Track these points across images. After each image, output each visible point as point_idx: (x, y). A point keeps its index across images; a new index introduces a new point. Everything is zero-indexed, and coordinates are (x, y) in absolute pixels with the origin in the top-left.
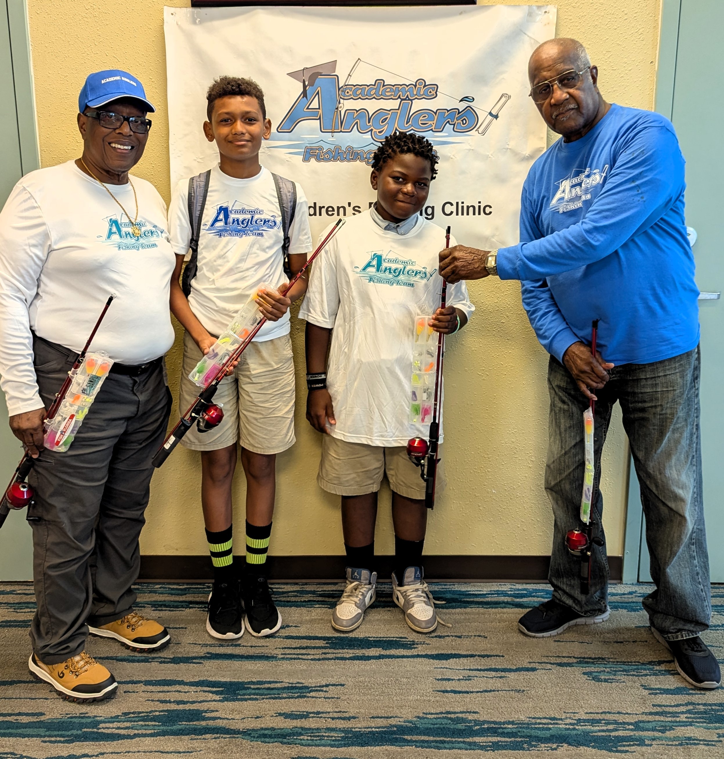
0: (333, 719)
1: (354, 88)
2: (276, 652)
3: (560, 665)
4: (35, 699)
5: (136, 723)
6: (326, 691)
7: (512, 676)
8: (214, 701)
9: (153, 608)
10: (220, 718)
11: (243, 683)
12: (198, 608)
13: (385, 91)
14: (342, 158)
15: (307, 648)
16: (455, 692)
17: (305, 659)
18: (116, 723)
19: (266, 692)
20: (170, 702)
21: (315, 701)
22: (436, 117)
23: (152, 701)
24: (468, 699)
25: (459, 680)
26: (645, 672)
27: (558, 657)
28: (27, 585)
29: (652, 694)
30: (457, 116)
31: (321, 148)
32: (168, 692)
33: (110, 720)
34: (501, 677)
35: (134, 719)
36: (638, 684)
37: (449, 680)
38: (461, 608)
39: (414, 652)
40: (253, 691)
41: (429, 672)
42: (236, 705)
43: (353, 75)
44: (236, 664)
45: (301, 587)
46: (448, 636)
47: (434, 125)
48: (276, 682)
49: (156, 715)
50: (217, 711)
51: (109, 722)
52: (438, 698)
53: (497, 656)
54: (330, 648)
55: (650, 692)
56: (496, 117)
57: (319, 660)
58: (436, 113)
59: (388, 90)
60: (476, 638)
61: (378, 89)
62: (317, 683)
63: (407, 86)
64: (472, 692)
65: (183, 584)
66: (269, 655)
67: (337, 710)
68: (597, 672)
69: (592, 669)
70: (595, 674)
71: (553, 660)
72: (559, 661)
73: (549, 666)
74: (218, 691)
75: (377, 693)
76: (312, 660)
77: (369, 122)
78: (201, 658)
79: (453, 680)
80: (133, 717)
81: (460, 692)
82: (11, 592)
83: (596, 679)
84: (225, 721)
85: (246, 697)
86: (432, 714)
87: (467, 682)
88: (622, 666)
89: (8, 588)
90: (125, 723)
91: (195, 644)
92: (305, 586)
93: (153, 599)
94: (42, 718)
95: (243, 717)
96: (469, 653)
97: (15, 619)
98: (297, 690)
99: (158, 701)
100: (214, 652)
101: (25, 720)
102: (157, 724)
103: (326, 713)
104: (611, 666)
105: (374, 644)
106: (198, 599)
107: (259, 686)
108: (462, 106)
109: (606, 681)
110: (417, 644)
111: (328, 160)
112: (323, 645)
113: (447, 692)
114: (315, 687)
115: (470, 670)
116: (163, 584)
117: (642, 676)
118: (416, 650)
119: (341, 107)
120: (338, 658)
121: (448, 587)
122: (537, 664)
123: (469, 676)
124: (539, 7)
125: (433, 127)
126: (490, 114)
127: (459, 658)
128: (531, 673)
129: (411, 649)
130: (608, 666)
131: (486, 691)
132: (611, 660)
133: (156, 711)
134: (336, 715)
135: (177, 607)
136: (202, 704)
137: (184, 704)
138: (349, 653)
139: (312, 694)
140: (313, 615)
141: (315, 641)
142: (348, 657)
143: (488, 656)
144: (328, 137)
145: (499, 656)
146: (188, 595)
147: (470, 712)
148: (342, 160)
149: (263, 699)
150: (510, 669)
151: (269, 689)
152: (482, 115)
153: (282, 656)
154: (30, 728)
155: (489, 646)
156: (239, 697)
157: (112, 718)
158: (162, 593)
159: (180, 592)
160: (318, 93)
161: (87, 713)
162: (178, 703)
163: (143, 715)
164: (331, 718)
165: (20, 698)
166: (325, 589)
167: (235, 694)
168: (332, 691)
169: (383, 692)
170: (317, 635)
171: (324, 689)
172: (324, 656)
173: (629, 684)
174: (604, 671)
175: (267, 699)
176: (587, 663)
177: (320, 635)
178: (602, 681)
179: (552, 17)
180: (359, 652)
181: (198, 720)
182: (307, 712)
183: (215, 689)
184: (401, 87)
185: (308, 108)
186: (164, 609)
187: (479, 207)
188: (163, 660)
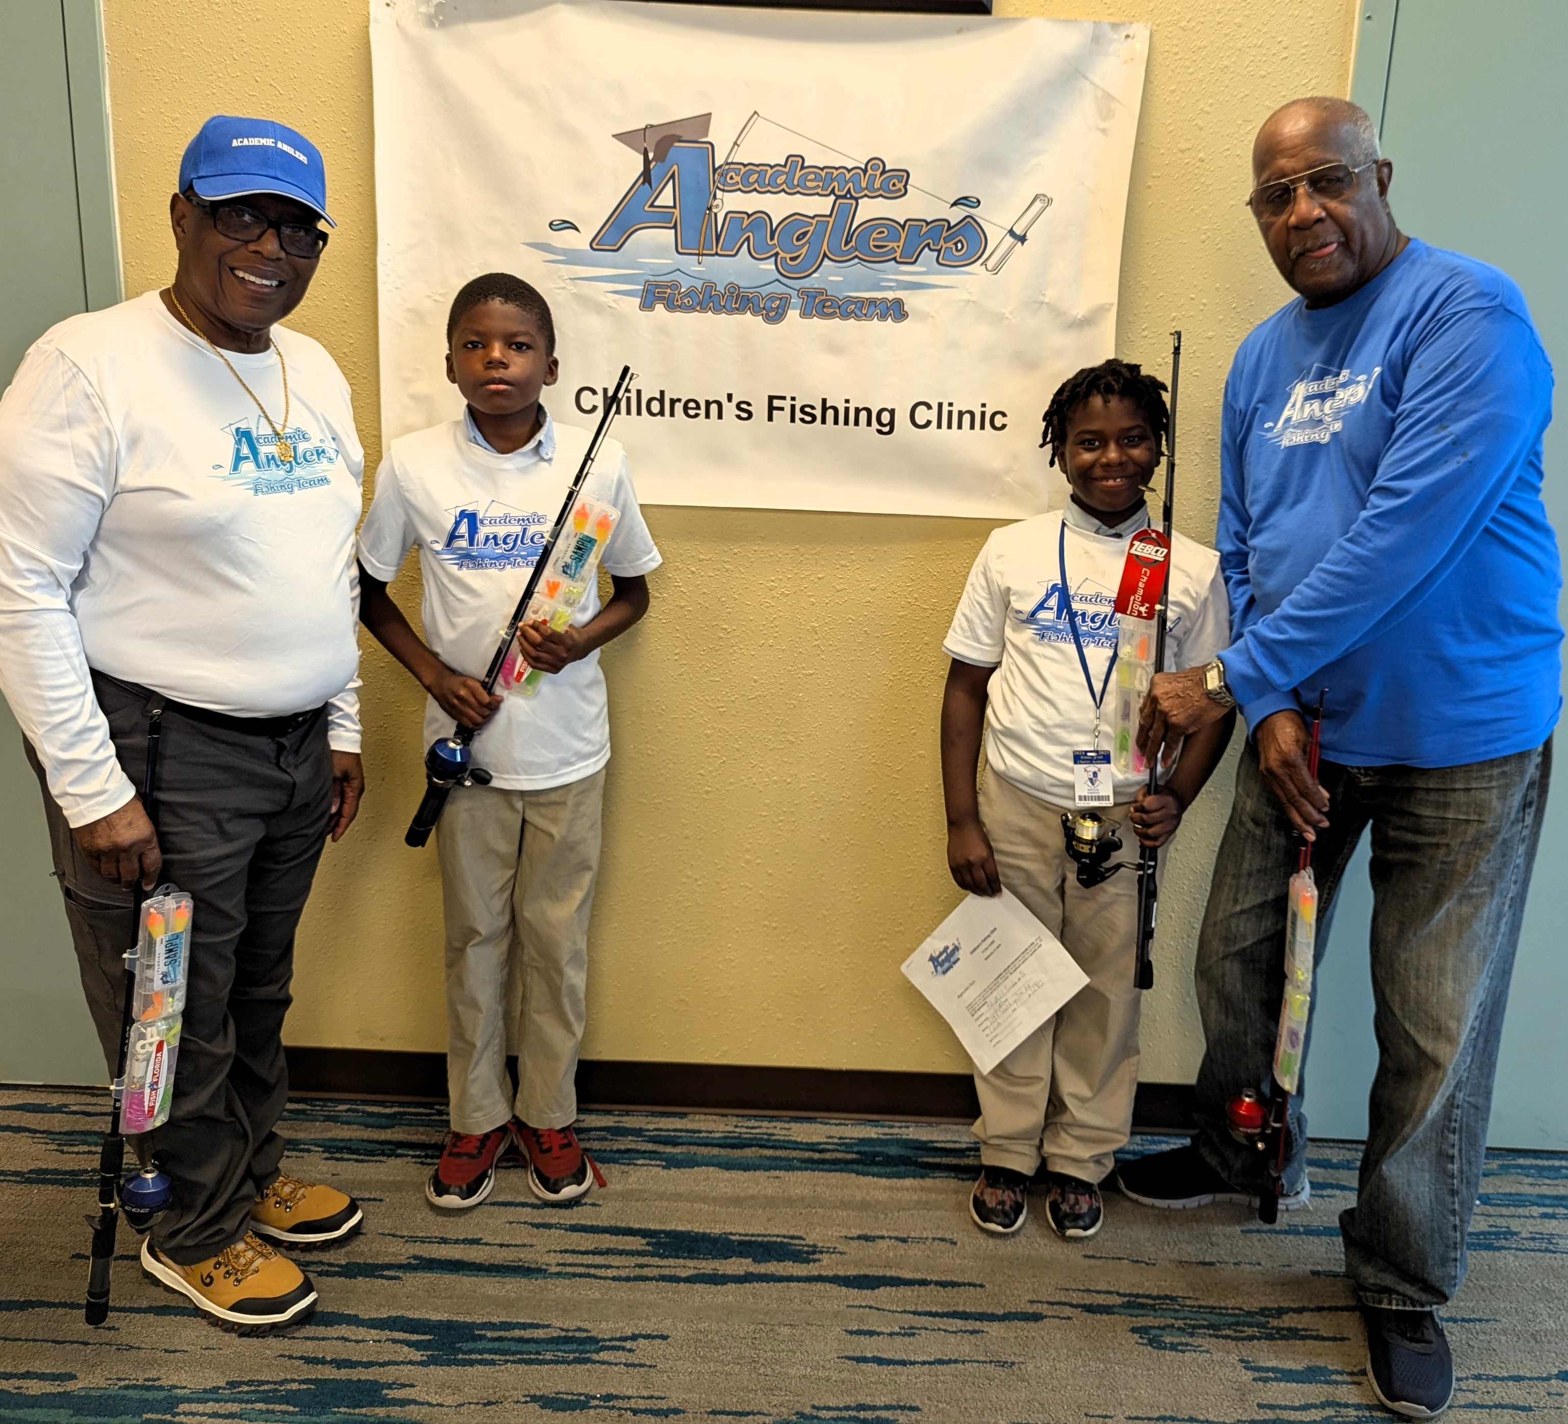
0: (635, 1412)
1: (743, 170)
2: (546, 1259)
3: (1089, 1309)
4: (64, 1342)
5: (249, 1406)
6: (630, 1351)
7: (994, 1329)
8: (411, 1363)
9: (326, 1155)
10: (415, 1402)
11: (472, 1326)
12: (413, 1157)
13: (804, 178)
14: (718, 307)
15: (608, 1252)
16: (879, 1361)
17: (600, 1278)
18: (211, 1404)
19: (514, 1347)
20: (323, 1362)
21: (605, 1372)
22: (903, 236)
23: (290, 1357)
24: (904, 1378)
25: (891, 1334)
26: (1249, 1331)
27: (1088, 1291)
28: (93, 1095)
29: (1260, 1379)
30: (944, 234)
31: (675, 285)
32: (323, 1339)
33: (202, 1395)
34: (973, 1332)
35: (246, 1397)
36: (1234, 1358)
37: (871, 1333)
38: (914, 1177)
39: (812, 1269)
40: (490, 1345)
41: (836, 1314)
42: (453, 1371)
43: (744, 144)
44: (466, 1282)
45: (617, 1119)
46: (883, 1237)
47: (899, 251)
48: (537, 1326)
49: (291, 1390)
50: (412, 1386)
51: (199, 1401)
52: (845, 1375)
53: (970, 1284)
54: (652, 1255)
55: (1257, 1375)
56: (1022, 239)
57: (628, 1279)
58: (903, 227)
59: (812, 176)
60: (936, 1242)
61: (790, 175)
62: (617, 1330)
63: (849, 171)
64: (913, 1363)
65: (393, 1104)
66: (533, 1266)
67: (645, 1394)
68: (1159, 1328)
69: (1148, 1321)
70: (1154, 1332)
71: (1076, 1298)
72: (1088, 1300)
73: (1068, 1311)
74: (421, 1341)
75: (729, 1358)
76: (614, 1279)
77: (772, 238)
78: (400, 1267)
79: (879, 1334)
80: (247, 1392)
81: (889, 1362)
82: (58, 1109)
83: (1156, 1343)
84: (425, 1409)
85: (473, 1357)
86: (829, 1409)
87: (907, 1340)
88: (1208, 1316)
89: (55, 1100)
90: (229, 1405)
91: (394, 1236)
92: (625, 1119)
93: (329, 1135)
94: (70, 1386)
95: (461, 1401)
96: (919, 1276)
97: (55, 1166)
98: (575, 1346)
99: (301, 1358)
100: (426, 1255)
101: (34, 1388)
102: (291, 1409)
103: (623, 1398)
104: (1188, 1314)
105: (738, 1249)
106: (414, 1138)
107: (502, 1333)
108: (956, 215)
109: (1173, 1347)
110: (821, 1252)
111: (689, 309)
112: (640, 1248)
113: (864, 1360)
114: (611, 1340)
115: (915, 1313)
116: (354, 1102)
117: (1243, 1339)
118: (817, 1264)
119: (717, 206)
120: (663, 1278)
121: (895, 1131)
122: (1045, 1306)
123: (911, 1328)
124: (1115, 26)
125: (898, 254)
126: (1011, 232)
127: (898, 1286)
128: (1031, 1324)
129: (808, 1261)
130: (1181, 1315)
131: (941, 1362)
132: (1188, 1302)
133: (294, 1381)
134: (642, 1404)
135: (372, 1153)
136: (386, 1368)
137: (351, 1367)
138: (687, 1267)
139: (604, 1355)
140: (630, 1180)
141: (626, 1238)
142: (683, 1275)
143: (953, 1284)
144: (690, 264)
145: (975, 1285)
146: (397, 1129)
147: (903, 1408)
148: (716, 311)
149: (506, 1362)
150: (993, 1314)
151: (521, 1340)
152: (995, 235)
153: (558, 1269)
154: (41, 1407)
155: (958, 1261)
156: (460, 1356)
157: (205, 1391)
158: (348, 1123)
159: (383, 1121)
160: (673, 176)
161: (159, 1379)
162: (340, 1364)
163: (266, 1387)
164: (631, 1409)
165: (35, 1340)
166: (661, 1126)
167: (454, 1349)
168: (644, 1350)
169: (740, 1357)
170: (631, 1225)
171: (628, 1345)
172: (638, 1272)
173: (1217, 1356)
174: (1173, 1326)
175: (514, 1362)
176: (1143, 1306)
177: (637, 1226)
178: (1165, 1348)
179: (1140, 46)
180: (708, 1266)
181: (371, 1404)
182: (586, 1396)
183: (415, 1337)
184: (836, 173)
185: (652, 206)
186: (346, 1156)
187: (983, 414)
188: (326, 1268)
